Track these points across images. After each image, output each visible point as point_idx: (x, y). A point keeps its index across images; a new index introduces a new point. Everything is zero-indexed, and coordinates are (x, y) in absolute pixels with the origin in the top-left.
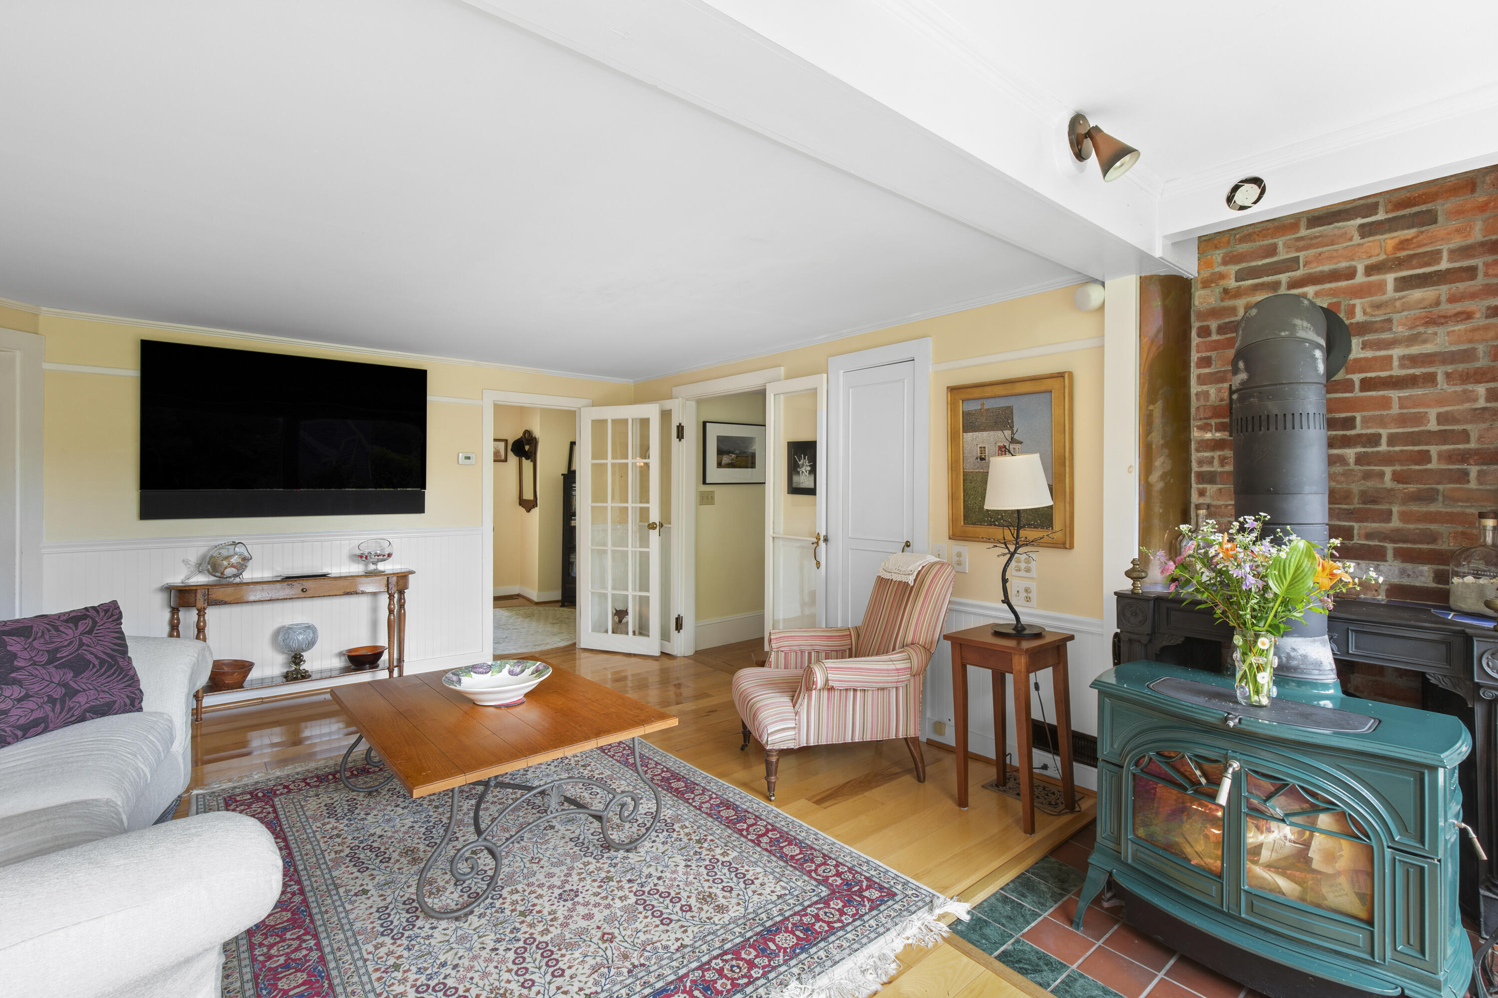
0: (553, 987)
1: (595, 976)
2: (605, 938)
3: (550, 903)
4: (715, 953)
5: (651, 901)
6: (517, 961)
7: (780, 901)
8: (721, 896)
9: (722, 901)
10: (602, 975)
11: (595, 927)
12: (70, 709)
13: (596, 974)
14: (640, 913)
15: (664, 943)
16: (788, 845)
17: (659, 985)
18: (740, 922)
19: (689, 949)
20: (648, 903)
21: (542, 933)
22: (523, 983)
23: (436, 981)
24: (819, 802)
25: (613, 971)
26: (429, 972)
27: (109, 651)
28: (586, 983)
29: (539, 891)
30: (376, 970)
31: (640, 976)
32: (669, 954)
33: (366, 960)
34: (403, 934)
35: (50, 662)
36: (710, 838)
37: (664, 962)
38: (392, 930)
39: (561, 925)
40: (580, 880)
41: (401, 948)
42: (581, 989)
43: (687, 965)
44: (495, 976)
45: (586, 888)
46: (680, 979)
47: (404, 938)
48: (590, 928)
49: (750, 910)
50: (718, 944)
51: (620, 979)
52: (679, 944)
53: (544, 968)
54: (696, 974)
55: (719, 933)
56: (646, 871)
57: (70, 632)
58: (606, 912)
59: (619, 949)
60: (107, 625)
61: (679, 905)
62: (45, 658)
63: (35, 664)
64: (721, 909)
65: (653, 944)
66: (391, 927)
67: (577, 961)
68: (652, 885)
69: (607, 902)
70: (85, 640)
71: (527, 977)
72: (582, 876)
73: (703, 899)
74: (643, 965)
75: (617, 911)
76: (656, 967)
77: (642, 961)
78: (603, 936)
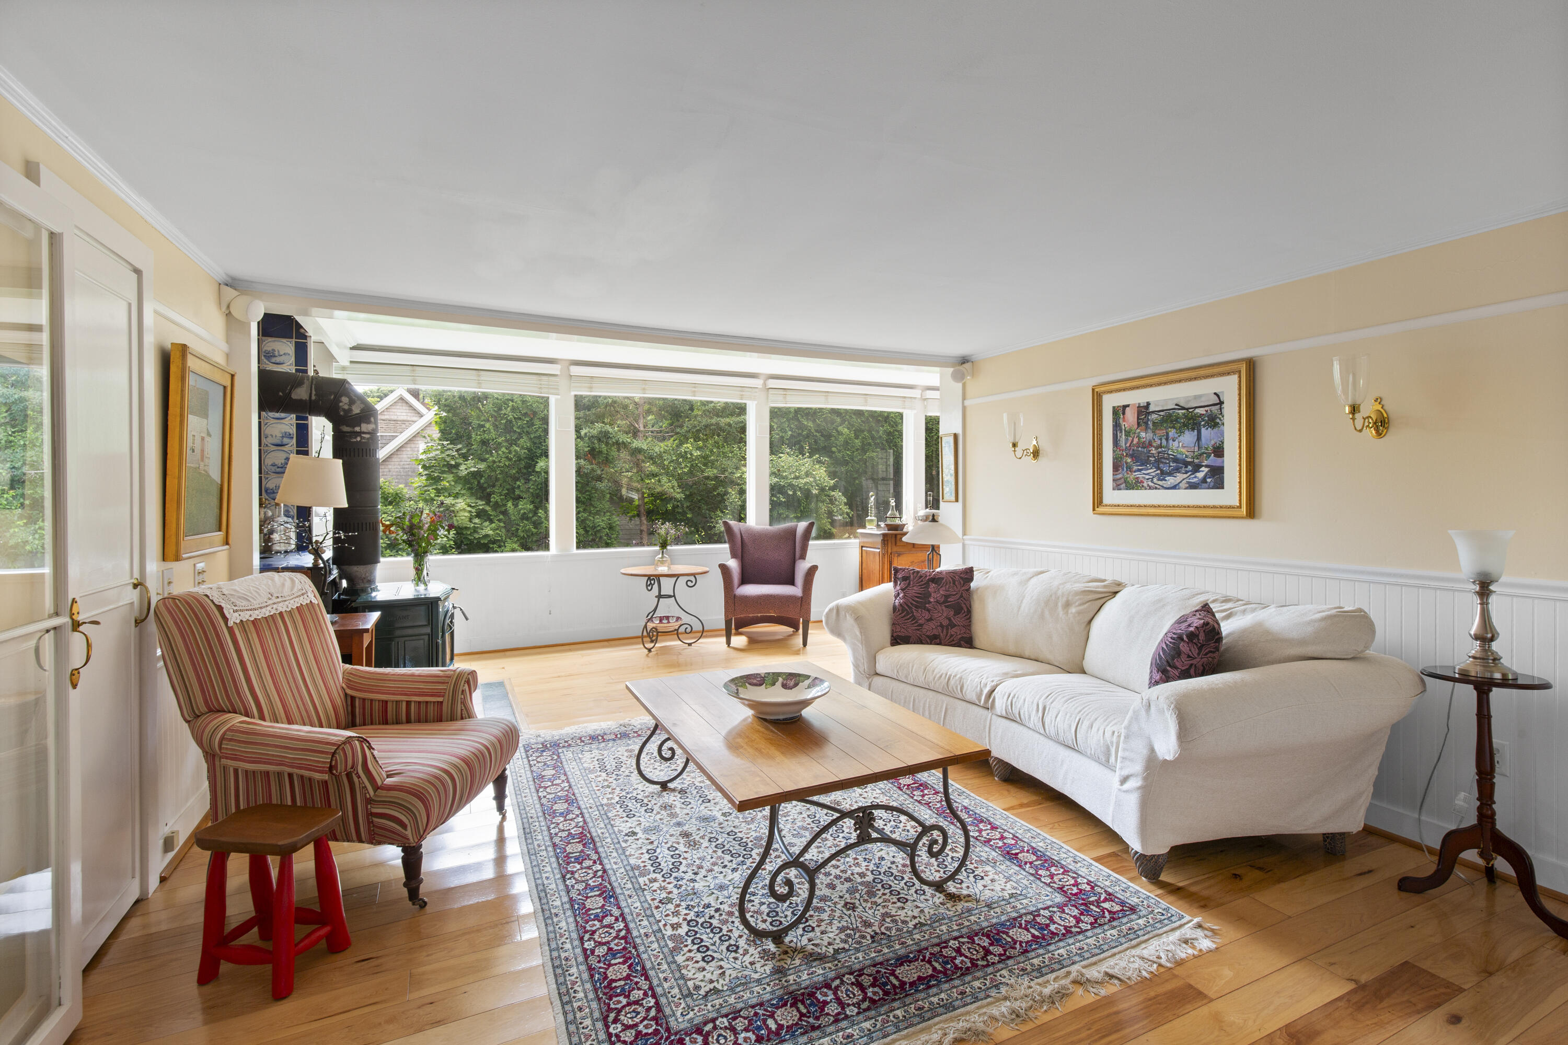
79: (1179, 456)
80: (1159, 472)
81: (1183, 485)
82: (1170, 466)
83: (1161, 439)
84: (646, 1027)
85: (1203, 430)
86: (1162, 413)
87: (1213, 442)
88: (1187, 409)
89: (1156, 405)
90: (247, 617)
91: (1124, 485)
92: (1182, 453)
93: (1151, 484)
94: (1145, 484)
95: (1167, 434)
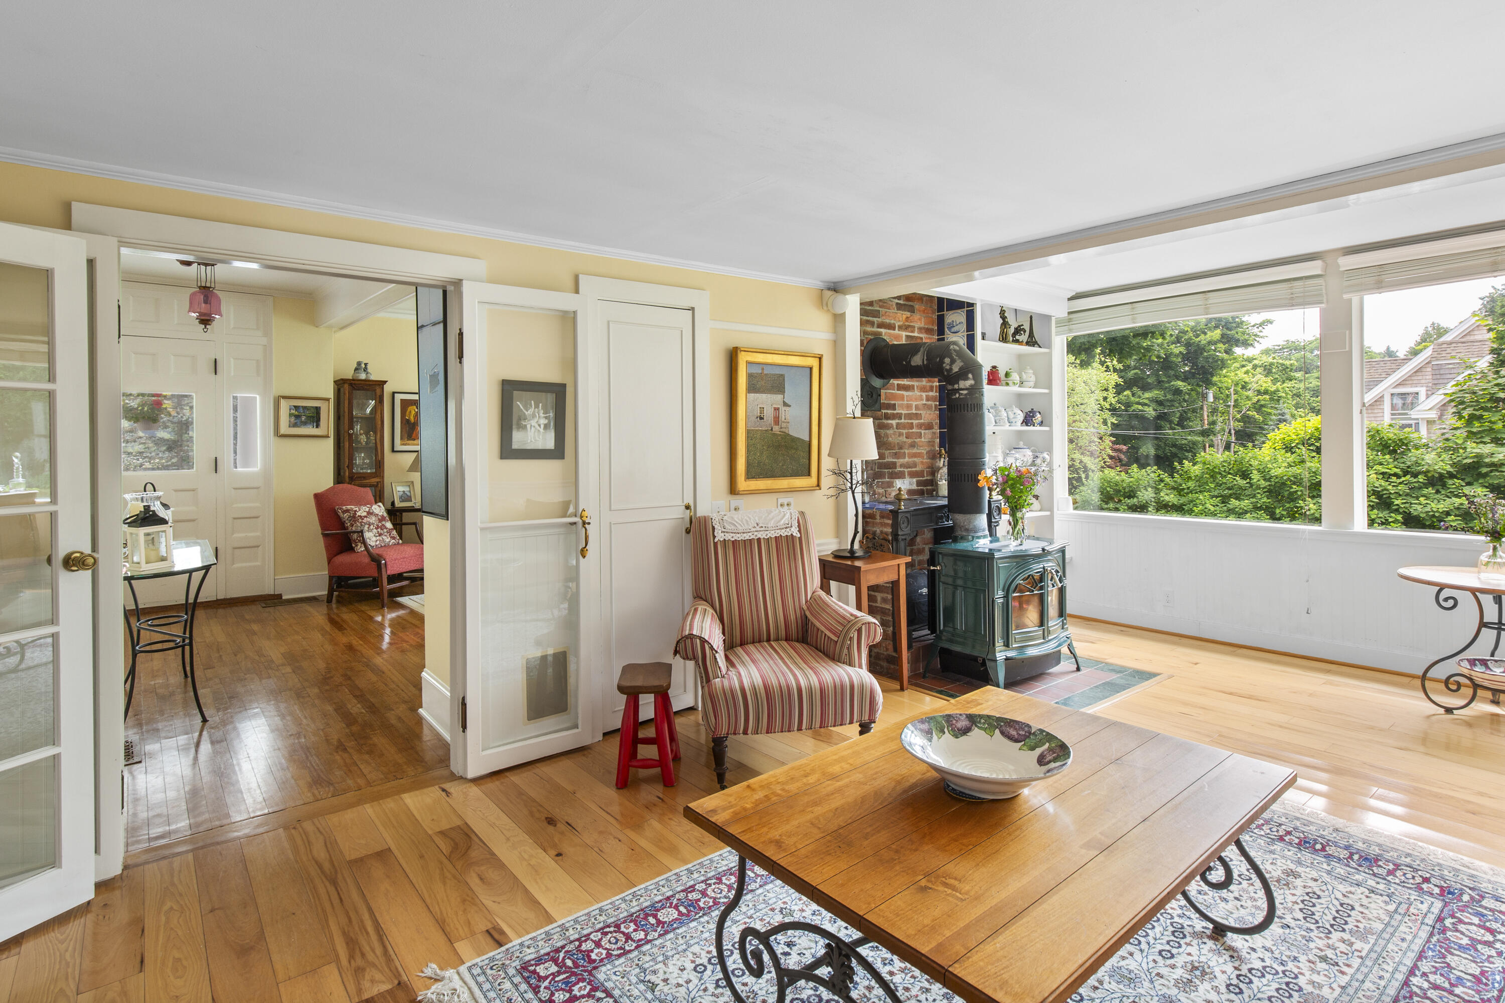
30: (1343, 973)
33: (1343, 988)
34: (1284, 972)
38: (1287, 984)
41: (1300, 965)
47: (1288, 968)
66: (1284, 987)
84: (580, 989)
90: (730, 538)
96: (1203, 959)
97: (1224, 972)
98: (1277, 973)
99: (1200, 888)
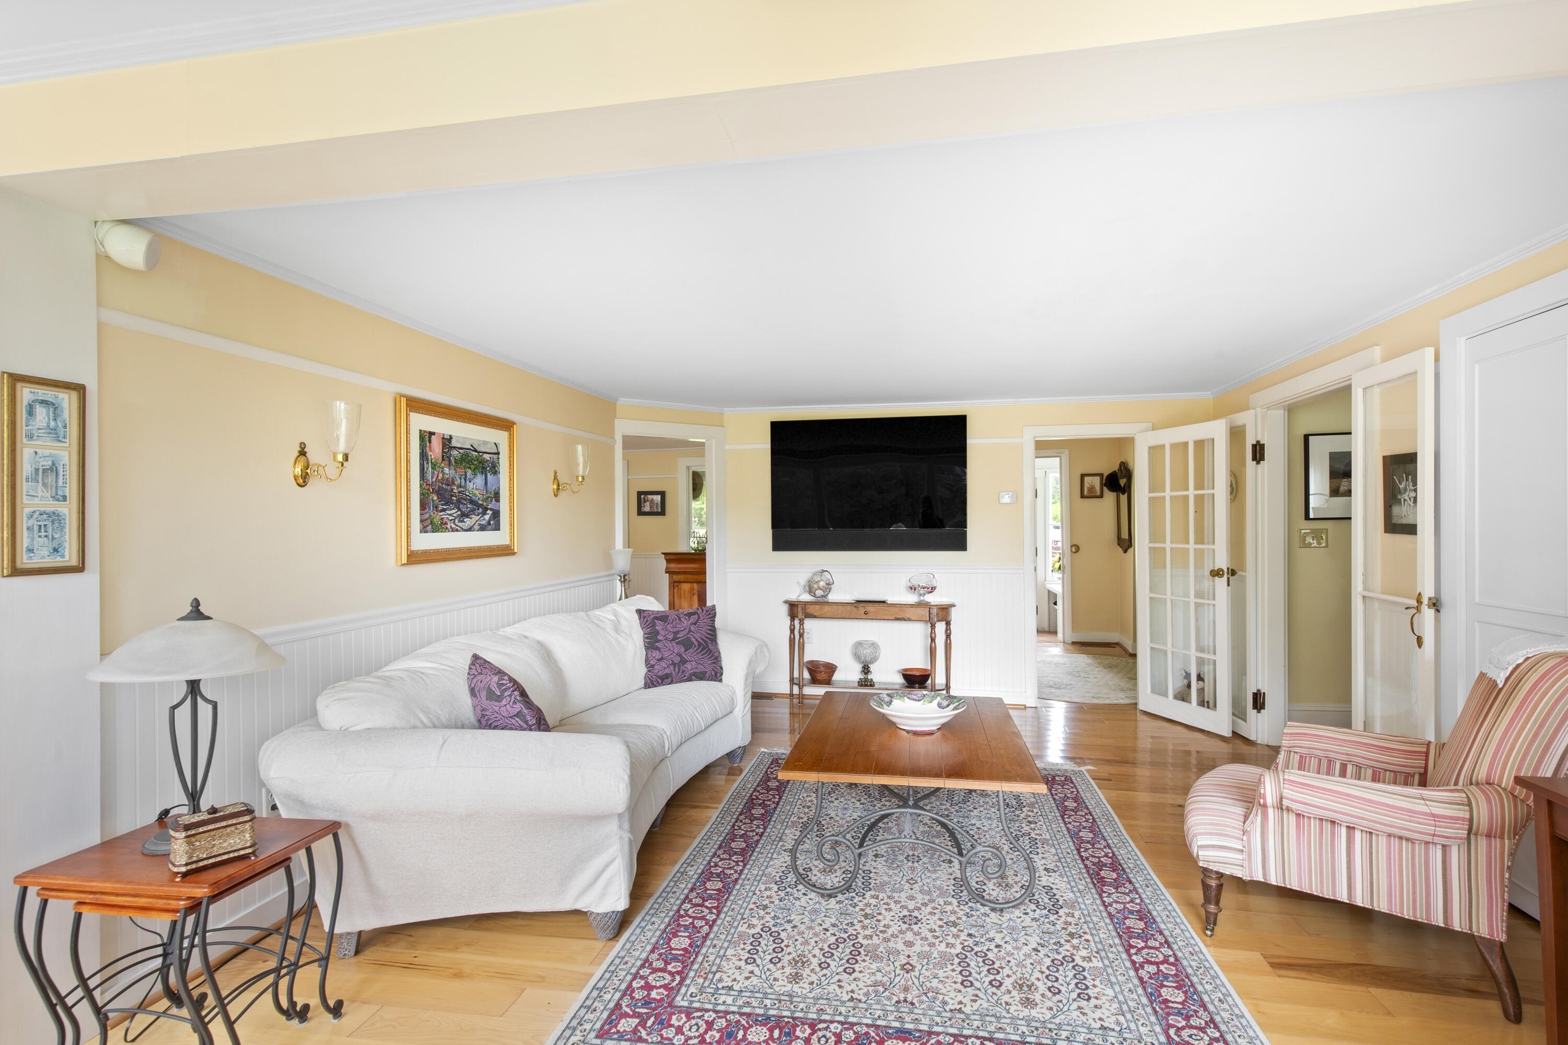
0: (837, 977)
1: (871, 989)
2: (905, 967)
3: (892, 918)
4: (981, 1034)
5: (971, 960)
6: (832, 946)
7: (1100, 1032)
8: (1041, 992)
9: (1037, 997)
10: (876, 991)
11: (907, 954)
12: (683, 672)
13: (873, 988)
14: (952, 964)
15: (946, 998)
16: (1175, 988)
17: (908, 1026)
18: (1034, 1024)
19: (962, 1016)
20: (967, 960)
21: (866, 937)
22: (822, 963)
23: (776, 929)
24: (1275, 965)
25: (887, 993)
26: (778, 921)
27: (704, 638)
28: (860, 989)
29: (893, 906)
30: (755, 903)
31: (902, 1010)
32: (941, 1009)
33: (755, 894)
34: (785, 889)
35: (674, 639)
36: (1088, 937)
37: (930, 1013)
38: (782, 883)
39: (884, 939)
40: (931, 913)
42: (852, 991)
43: (946, 1027)
44: (810, 947)
45: (928, 922)
46: (930, 1033)
47: (784, 892)
48: (902, 953)
49: (1057, 1021)
50: (992, 1028)
51: (885, 1002)
52: (958, 1007)
53: (844, 961)
54: (947, 1039)
55: (1003, 1020)
56: (992, 934)
57: (685, 622)
58: (927, 948)
59: (907, 981)
60: (705, 620)
61: (992, 977)
62: (671, 637)
63: (666, 639)
64: (1028, 1003)
65: (937, 993)
67: (869, 971)
68: (986, 948)
69: (934, 941)
70: (692, 629)
71: (828, 960)
72: (935, 911)
73: (1021, 986)
74: (912, 1004)
75: (936, 953)
76: (921, 1012)
77: (915, 1001)
78: (905, 965)
79: (474, 498)
80: (459, 513)
81: (477, 527)
82: (468, 508)
83: (460, 478)
85: (489, 475)
86: (461, 451)
87: (494, 488)
88: (479, 452)
89: (458, 441)
91: (429, 528)
92: (475, 495)
93: (453, 526)
94: (449, 526)
95: (466, 473)
96: (828, 878)
97: (815, 875)
98: (789, 886)
99: (854, 928)
